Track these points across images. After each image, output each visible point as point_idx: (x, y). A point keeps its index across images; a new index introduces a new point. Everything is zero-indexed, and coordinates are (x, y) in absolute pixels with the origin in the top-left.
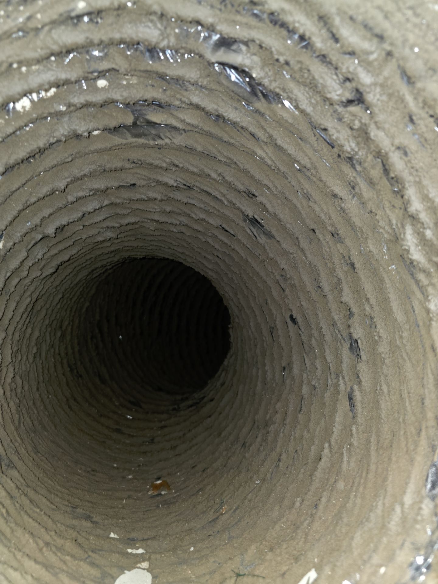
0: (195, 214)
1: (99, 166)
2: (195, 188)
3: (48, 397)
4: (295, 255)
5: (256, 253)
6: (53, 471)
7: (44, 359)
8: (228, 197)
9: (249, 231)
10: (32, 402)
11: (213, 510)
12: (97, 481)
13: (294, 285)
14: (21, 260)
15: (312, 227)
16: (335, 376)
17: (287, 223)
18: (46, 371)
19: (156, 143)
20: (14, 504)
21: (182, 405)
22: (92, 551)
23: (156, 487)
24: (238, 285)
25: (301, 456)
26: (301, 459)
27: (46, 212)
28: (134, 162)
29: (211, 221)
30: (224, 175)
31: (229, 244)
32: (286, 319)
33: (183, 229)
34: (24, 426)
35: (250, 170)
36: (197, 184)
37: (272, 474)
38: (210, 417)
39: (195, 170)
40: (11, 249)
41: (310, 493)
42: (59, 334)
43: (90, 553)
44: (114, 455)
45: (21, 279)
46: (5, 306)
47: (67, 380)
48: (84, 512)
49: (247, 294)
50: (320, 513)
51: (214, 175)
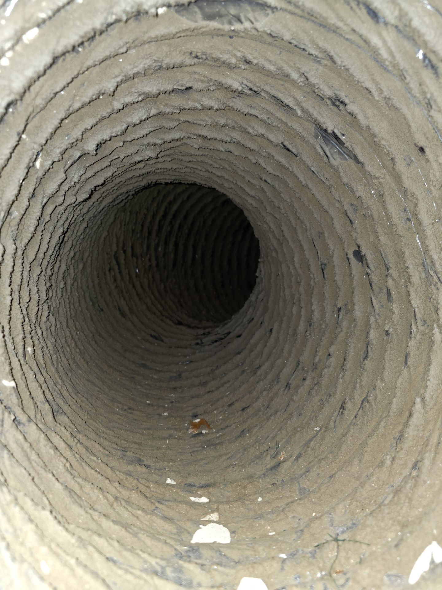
0: (253, 128)
1: (155, 61)
2: (262, 94)
3: (77, 333)
4: (381, 180)
5: (322, 178)
6: (94, 411)
7: (69, 294)
8: (304, 105)
9: (319, 150)
10: (64, 339)
11: (269, 456)
12: (136, 420)
13: (371, 217)
14: (59, 183)
15: (421, 144)
16: (422, 323)
17: (383, 139)
18: (72, 307)
19: (233, 28)
20: (74, 455)
21: (206, 340)
22: (159, 502)
23: (195, 426)
24: (285, 215)
25: (375, 406)
26: (374, 410)
27: (89, 122)
28: (197, 57)
29: (272, 137)
30: (308, 75)
31: (287, 165)
32: (349, 255)
33: (232, 148)
34: (62, 366)
35: (350, 67)
36: (267, 88)
37: (335, 422)
38: (239, 353)
39: (272, 68)
40: (49, 169)
41: (403, 452)
42: (81, 266)
43: (157, 504)
44: (145, 391)
45: (56, 206)
46: (40, 238)
47: (90, 315)
48: (134, 455)
49: (294, 226)
50: (423, 477)
51: (294, 75)
